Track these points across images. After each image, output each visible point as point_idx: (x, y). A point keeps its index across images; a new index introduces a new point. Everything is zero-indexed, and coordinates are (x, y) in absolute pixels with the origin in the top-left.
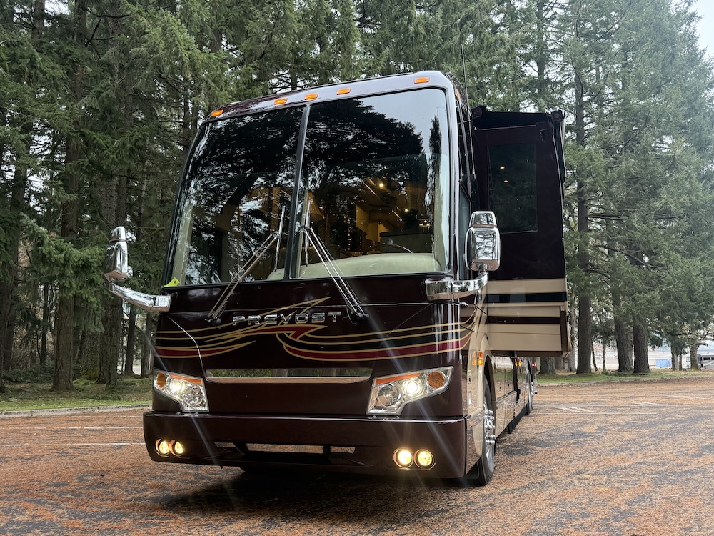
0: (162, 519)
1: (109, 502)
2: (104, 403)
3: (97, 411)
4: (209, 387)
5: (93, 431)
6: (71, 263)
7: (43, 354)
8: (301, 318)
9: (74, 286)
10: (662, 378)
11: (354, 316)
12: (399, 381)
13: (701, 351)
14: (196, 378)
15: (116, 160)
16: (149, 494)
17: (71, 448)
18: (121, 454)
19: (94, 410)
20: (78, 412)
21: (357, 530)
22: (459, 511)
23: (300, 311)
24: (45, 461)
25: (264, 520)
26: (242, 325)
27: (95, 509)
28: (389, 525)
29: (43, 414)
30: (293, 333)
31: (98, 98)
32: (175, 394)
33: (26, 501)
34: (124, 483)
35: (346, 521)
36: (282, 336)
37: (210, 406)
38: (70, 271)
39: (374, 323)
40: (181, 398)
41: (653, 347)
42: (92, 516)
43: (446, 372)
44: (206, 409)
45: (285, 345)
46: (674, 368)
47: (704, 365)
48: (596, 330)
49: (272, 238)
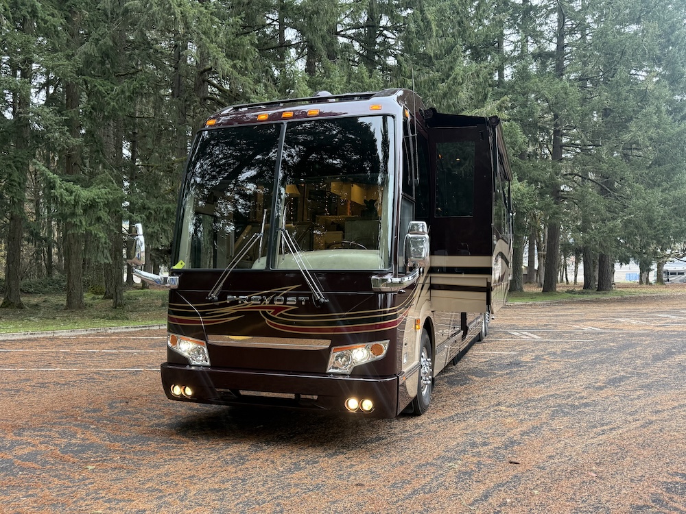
0: (177, 443)
1: (136, 427)
2: (114, 323)
3: (109, 331)
4: (211, 348)
5: (111, 354)
6: (80, 203)
7: (50, 267)
8: (279, 300)
9: (84, 223)
10: (622, 296)
11: (318, 302)
12: (351, 350)
13: (668, 267)
14: (200, 341)
15: (117, 107)
16: (165, 420)
17: (96, 373)
18: (139, 381)
19: (106, 331)
20: (93, 332)
21: (318, 454)
22: (395, 438)
23: (278, 294)
24: (78, 387)
25: (252, 445)
26: (234, 303)
27: (127, 434)
28: (341, 450)
29: (63, 334)
30: (273, 311)
31: (96, 45)
32: (185, 351)
33: (74, 425)
34: (145, 410)
35: (311, 446)
36: (264, 313)
37: (211, 362)
38: (79, 211)
39: (331, 307)
40: (189, 354)
41: (621, 264)
42: (126, 439)
43: (384, 345)
44: (208, 363)
45: (266, 319)
46: (641, 282)
47: (670, 279)
48: (567, 249)
49: (256, 236)
